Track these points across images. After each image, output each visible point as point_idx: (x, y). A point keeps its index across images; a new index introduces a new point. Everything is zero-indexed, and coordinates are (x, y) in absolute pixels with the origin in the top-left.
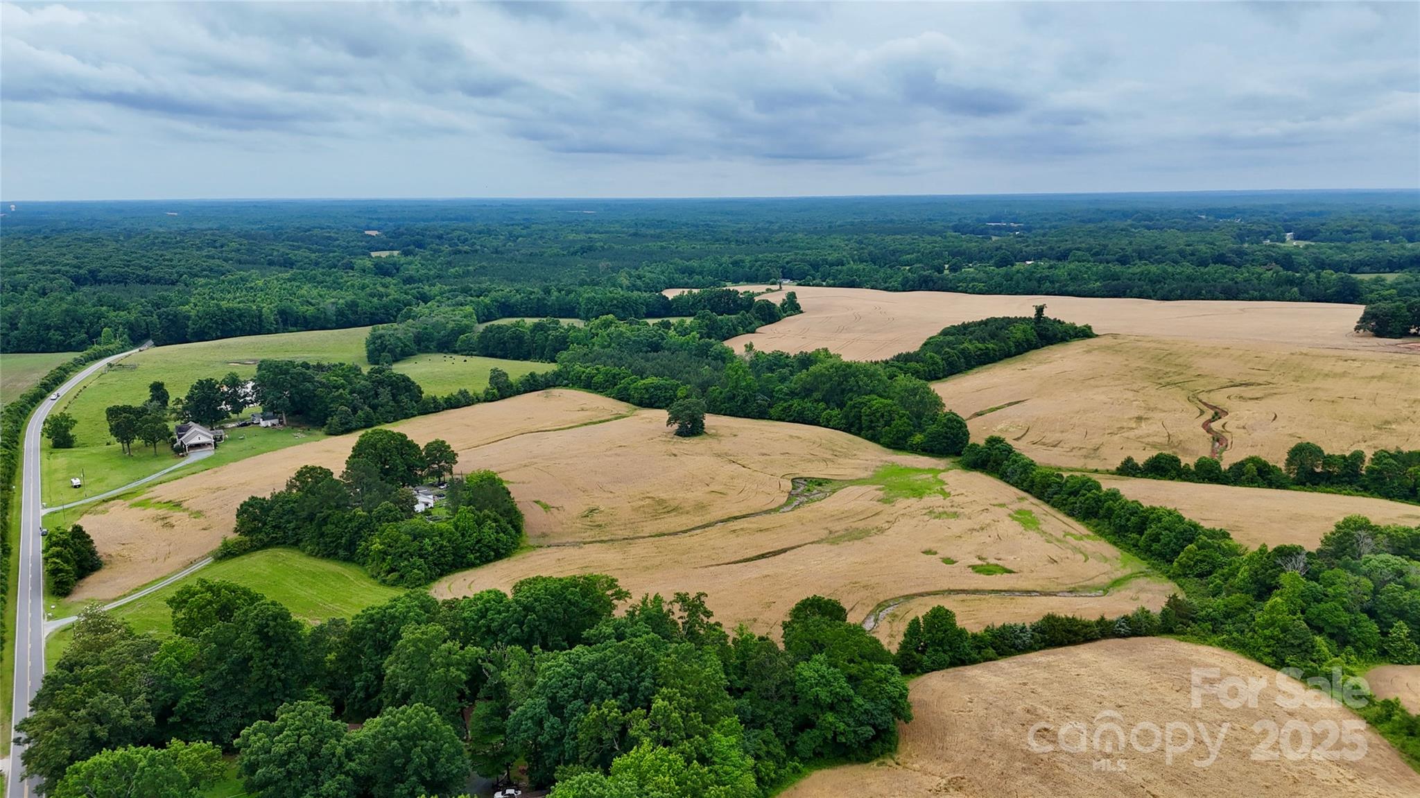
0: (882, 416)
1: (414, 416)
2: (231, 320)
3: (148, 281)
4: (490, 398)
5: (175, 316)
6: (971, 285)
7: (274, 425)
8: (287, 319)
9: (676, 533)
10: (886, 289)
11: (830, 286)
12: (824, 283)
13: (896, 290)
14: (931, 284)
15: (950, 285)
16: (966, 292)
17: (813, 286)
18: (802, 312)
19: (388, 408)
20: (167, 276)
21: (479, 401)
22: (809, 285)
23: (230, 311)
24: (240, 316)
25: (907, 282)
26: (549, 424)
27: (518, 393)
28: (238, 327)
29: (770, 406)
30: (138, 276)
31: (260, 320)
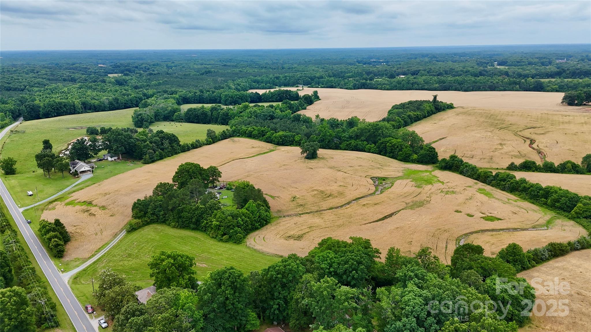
0: (398, 147)
1: (179, 153)
2: (61, 107)
3: (10, 90)
5: (33, 106)
6: (383, 86)
7: (115, 160)
8: (86, 107)
10: (347, 89)
11: (322, 88)
12: (320, 87)
13: (351, 89)
14: (366, 86)
15: (374, 86)
16: (381, 89)
17: (315, 87)
18: (320, 99)
19: (169, 150)
20: (19, 87)
21: (204, 145)
22: (313, 87)
23: (60, 103)
24: (65, 106)
25: (356, 86)
26: (243, 155)
27: (219, 140)
28: (64, 111)
29: (340, 144)
30: (5, 87)
31: (74, 107)
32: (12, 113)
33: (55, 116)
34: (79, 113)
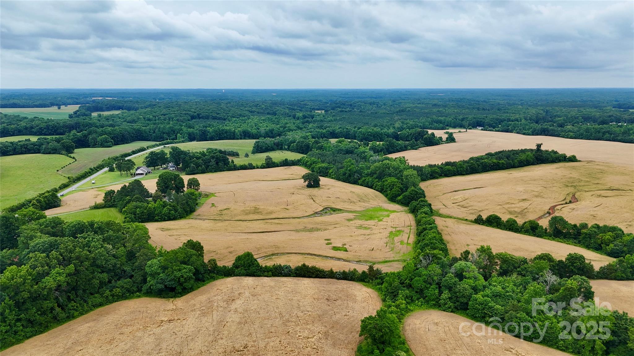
0: (390, 186)
2: (222, 133)
3: (216, 118)
4: (263, 167)
5: (205, 131)
6: (567, 134)
8: (246, 134)
9: (243, 221)
10: (524, 134)
11: (496, 131)
12: (494, 130)
13: (529, 135)
14: (546, 132)
15: (556, 134)
16: (564, 137)
17: (488, 131)
18: (455, 142)
19: (213, 167)
20: (223, 117)
21: (258, 168)
22: (487, 130)
23: (223, 130)
24: (226, 132)
25: (535, 131)
27: (278, 166)
28: (225, 136)
29: (359, 179)
30: (213, 116)
31: (234, 134)
32: (189, 135)
33: (217, 140)
34: (238, 139)
